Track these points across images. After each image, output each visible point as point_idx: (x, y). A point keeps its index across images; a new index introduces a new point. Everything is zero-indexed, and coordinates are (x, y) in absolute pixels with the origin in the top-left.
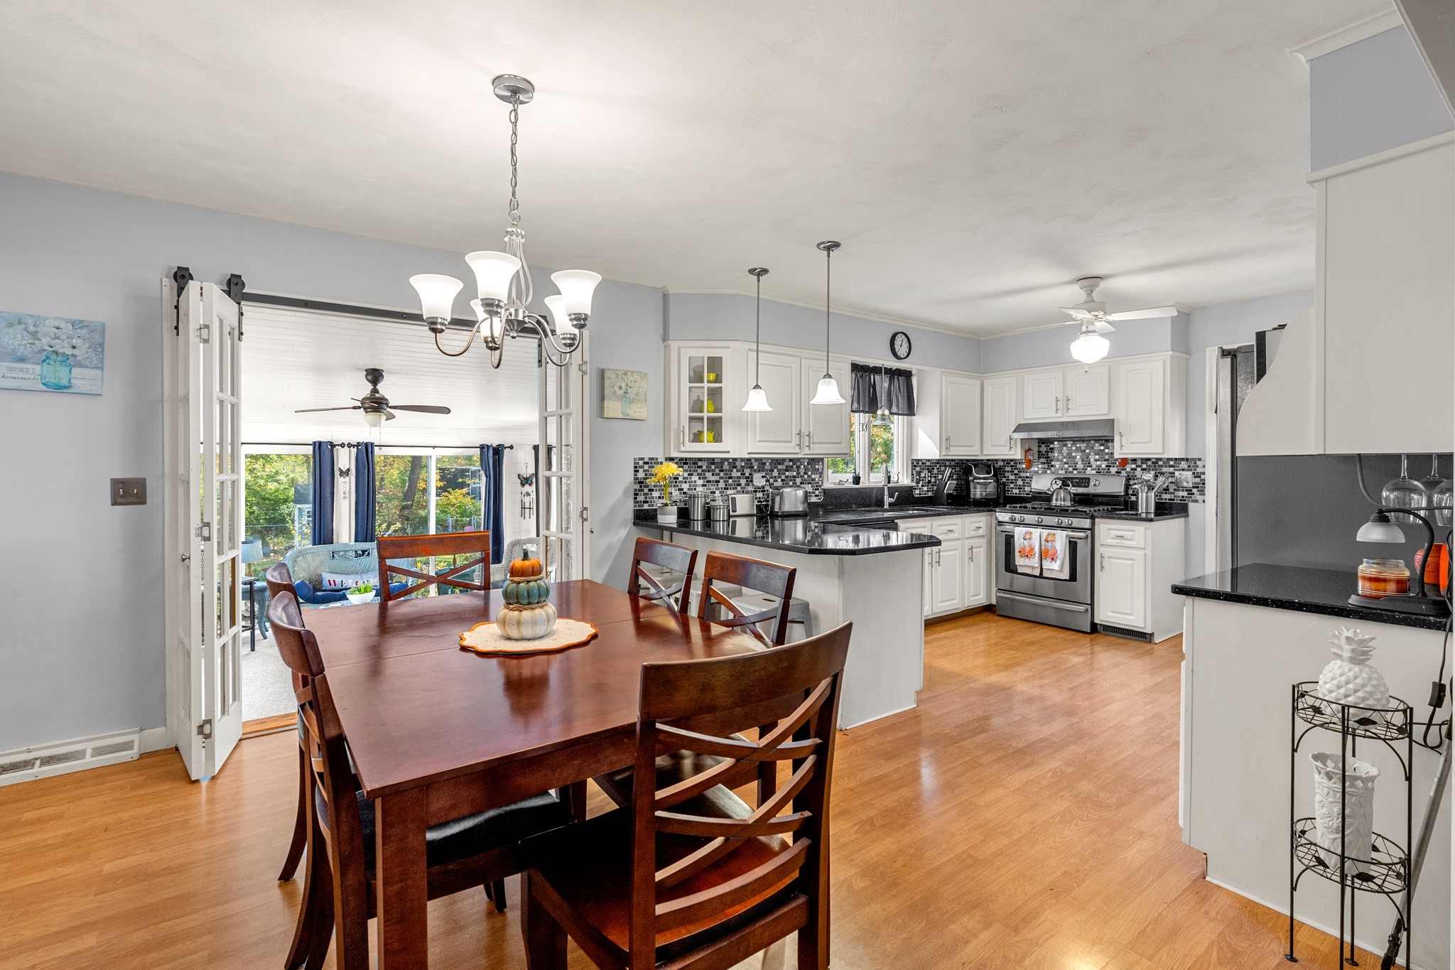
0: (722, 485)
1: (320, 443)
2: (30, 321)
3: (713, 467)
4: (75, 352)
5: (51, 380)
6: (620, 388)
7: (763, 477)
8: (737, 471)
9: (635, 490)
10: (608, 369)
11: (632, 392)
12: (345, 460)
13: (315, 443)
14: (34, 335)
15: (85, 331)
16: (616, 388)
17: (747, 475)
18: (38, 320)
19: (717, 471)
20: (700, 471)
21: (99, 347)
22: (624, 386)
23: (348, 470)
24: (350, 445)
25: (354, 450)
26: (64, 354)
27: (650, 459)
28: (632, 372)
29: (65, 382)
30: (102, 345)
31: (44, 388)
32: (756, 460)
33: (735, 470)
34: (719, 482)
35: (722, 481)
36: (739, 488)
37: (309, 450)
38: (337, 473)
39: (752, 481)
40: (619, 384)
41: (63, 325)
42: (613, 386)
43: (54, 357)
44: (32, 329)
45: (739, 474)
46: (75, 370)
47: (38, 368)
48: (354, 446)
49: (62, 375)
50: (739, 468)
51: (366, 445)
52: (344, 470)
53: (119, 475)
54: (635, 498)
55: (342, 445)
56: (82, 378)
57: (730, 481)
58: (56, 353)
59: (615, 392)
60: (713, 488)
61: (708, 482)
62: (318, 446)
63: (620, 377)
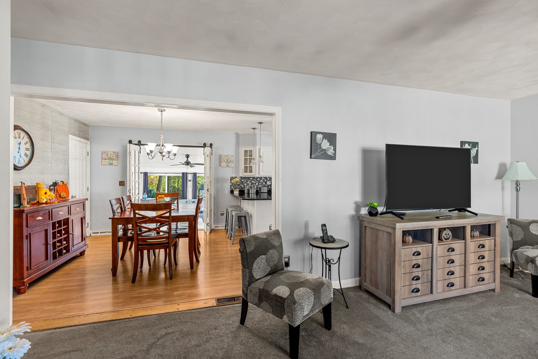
0: (257, 184)
1: (184, 173)
2: (107, 152)
3: (254, 179)
4: (113, 157)
5: (110, 163)
6: (226, 159)
7: (270, 182)
8: (262, 180)
9: (231, 185)
10: (222, 155)
11: (229, 160)
12: (190, 177)
13: (182, 173)
14: (107, 155)
15: (115, 154)
16: (225, 159)
17: (265, 181)
18: (108, 152)
19: (256, 180)
20: (250, 180)
21: (117, 156)
22: (227, 159)
23: (191, 180)
24: (191, 173)
25: (192, 175)
26: (112, 158)
27: (235, 177)
28: (229, 155)
29: (112, 163)
30: (118, 156)
31: (109, 164)
32: (268, 177)
33: (261, 180)
34: (256, 183)
35: (257, 183)
36: (263, 185)
37: (181, 175)
38: (188, 181)
39: (267, 183)
40: (225, 158)
41: (111, 153)
42: (224, 159)
43: (110, 159)
44: (107, 154)
45: (263, 181)
46: (113, 161)
47: (108, 161)
48: (192, 174)
49: (111, 162)
50: (263, 179)
51: (195, 173)
52: (190, 180)
53: (120, 180)
54: (231, 187)
55: (189, 173)
56: (115, 162)
57: (260, 183)
58: (110, 158)
59: (224, 160)
60: (254, 185)
61: (252, 183)
62: (183, 174)
63: (226, 157)
